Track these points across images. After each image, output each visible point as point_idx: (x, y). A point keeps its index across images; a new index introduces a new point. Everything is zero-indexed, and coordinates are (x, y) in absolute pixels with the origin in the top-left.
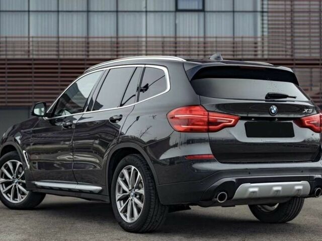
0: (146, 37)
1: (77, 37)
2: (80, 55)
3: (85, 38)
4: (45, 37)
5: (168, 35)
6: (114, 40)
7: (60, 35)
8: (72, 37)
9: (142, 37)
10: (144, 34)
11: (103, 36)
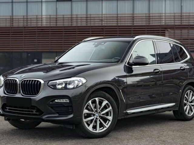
0: (165, 13)
1: (127, 14)
2: (129, 23)
3: (132, 14)
4: (110, 14)
5: (177, 12)
6: (148, 15)
7: (119, 13)
8: (125, 14)
9: (163, 14)
10: (164, 12)
11: (142, 13)
